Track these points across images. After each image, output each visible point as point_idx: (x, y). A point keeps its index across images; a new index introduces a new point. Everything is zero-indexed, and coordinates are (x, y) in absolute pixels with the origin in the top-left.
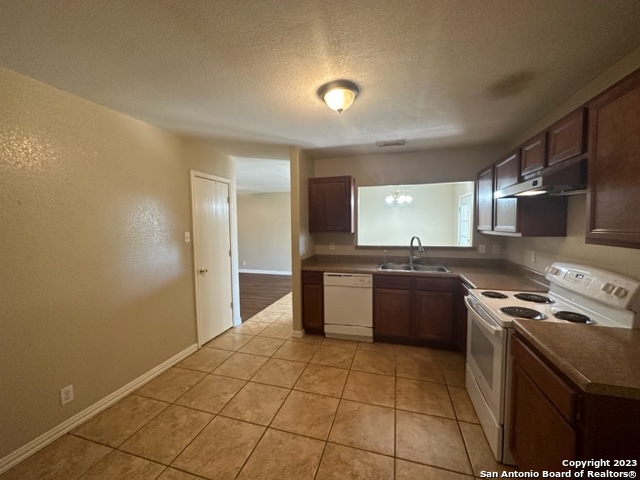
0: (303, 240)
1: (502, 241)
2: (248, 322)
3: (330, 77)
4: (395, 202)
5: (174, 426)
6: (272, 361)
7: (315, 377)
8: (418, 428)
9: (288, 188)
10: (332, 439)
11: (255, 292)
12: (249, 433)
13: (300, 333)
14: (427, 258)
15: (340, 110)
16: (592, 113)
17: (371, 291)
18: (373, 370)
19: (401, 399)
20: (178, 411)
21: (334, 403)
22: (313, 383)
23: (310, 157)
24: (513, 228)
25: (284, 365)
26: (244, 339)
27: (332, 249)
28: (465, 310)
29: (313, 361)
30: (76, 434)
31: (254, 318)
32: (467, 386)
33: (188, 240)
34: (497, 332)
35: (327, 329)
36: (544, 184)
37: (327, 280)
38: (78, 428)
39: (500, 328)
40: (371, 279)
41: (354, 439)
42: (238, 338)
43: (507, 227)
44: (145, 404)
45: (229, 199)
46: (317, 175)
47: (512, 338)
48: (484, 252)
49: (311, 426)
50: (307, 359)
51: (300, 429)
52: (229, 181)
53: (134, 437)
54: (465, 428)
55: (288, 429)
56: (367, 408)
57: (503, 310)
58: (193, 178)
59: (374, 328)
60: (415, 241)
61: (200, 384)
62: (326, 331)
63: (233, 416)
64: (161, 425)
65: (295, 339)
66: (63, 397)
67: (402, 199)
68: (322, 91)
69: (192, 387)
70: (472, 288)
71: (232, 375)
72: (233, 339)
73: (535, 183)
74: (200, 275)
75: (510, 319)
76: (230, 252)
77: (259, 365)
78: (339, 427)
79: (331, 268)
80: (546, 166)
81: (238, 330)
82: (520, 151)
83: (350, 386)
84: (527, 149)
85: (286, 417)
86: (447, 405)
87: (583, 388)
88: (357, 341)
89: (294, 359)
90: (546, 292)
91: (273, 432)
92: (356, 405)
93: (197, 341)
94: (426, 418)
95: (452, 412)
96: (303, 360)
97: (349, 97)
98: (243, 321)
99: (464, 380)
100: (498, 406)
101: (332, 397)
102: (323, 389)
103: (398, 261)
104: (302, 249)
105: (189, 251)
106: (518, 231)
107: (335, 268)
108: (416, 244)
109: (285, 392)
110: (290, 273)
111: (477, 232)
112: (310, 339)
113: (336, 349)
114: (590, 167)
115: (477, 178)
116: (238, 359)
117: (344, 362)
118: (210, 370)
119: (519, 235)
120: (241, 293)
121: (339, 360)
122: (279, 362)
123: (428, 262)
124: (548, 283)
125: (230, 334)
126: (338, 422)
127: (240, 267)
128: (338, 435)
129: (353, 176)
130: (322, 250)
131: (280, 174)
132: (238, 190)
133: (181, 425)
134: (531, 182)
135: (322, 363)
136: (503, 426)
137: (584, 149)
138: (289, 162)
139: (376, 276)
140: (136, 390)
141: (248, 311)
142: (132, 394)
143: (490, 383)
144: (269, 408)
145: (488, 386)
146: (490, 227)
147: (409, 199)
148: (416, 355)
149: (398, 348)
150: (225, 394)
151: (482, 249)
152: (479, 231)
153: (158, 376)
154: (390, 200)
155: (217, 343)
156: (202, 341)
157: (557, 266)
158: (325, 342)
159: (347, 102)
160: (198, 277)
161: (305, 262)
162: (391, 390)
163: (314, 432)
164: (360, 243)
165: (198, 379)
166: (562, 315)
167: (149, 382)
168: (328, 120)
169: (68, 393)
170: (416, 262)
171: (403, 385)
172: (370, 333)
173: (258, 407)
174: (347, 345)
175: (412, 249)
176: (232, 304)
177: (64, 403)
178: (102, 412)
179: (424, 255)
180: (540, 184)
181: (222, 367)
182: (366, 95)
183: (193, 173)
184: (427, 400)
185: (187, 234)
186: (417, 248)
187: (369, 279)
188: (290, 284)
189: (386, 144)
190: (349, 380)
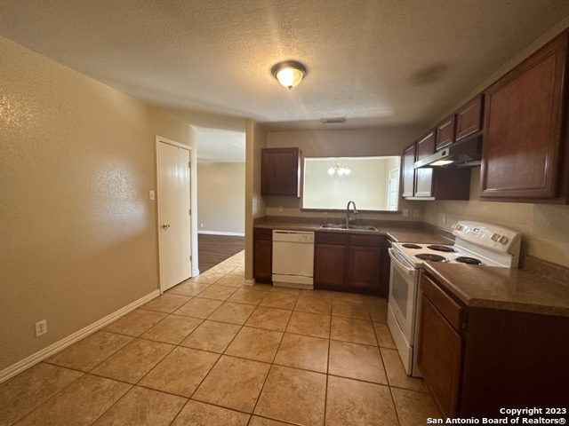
0: (255, 202)
1: (421, 205)
2: (205, 274)
3: (281, 57)
4: (336, 173)
5: (140, 354)
6: (226, 304)
7: (264, 316)
8: (347, 353)
9: (243, 158)
10: (276, 361)
11: (212, 250)
12: (206, 359)
13: (251, 282)
14: (361, 220)
15: (290, 87)
16: (487, 98)
17: (312, 246)
18: (312, 311)
19: (334, 332)
20: (142, 343)
21: (279, 336)
22: (261, 321)
23: (263, 130)
24: (428, 193)
25: (237, 307)
26: (201, 287)
27: (280, 211)
28: (389, 259)
29: (261, 304)
30: (50, 362)
31: (211, 270)
32: (389, 323)
33: (152, 198)
34: (411, 272)
35: (274, 278)
36: (450, 154)
37: (275, 236)
38: (51, 357)
39: (413, 269)
40: (313, 236)
41: (294, 362)
42: (196, 286)
43: (425, 193)
44: (113, 338)
45: (190, 163)
46: (269, 146)
47: (422, 276)
48: (407, 215)
49: (260, 352)
50: (257, 303)
51: (250, 355)
52: (190, 148)
53: (104, 364)
54: (385, 352)
55: (239, 355)
56: (306, 339)
57: (416, 256)
58: (158, 144)
59: (314, 277)
60: (351, 205)
61: (162, 323)
62: (273, 280)
63: (192, 346)
64: (128, 354)
65: (246, 287)
66: (38, 330)
67: (342, 171)
68: (275, 69)
69: (154, 325)
70: (395, 241)
71: (191, 314)
72: (192, 287)
73: (444, 154)
74: (163, 229)
75: (420, 261)
76: (190, 211)
77: (215, 307)
78: (282, 353)
79: (280, 227)
80: (454, 141)
81: (196, 280)
82: (436, 130)
83: (293, 322)
84: (441, 128)
85: (238, 346)
86: (372, 336)
87: (467, 304)
88: (300, 288)
89: (246, 302)
90: (452, 245)
91: (227, 358)
92: (297, 337)
93: (159, 288)
94: (354, 346)
95: (375, 341)
96: (254, 303)
97: (298, 76)
98: (201, 273)
99: (386, 318)
100: (410, 333)
101: (277, 331)
102: (270, 325)
103: (337, 222)
104: (255, 209)
105: (153, 208)
106: (432, 195)
107: (283, 227)
108: (351, 208)
109: (238, 327)
110: (243, 235)
111: (402, 199)
112: (259, 287)
113: (282, 295)
114: (484, 142)
115: (403, 154)
116: (196, 302)
117: (288, 304)
118: (171, 311)
119: (433, 199)
120: (199, 250)
121: (284, 303)
122: (232, 305)
123: (362, 223)
124: (454, 237)
125: (189, 283)
126: (282, 349)
127: (199, 228)
128: (281, 358)
129: (300, 148)
130: (271, 212)
131: (236, 145)
132: (198, 159)
133: (146, 354)
134: (441, 152)
135: (270, 305)
136: (413, 347)
137: (481, 128)
138: (244, 135)
139: (317, 233)
140: (104, 328)
141: (205, 264)
142: (100, 330)
143: (405, 314)
144: (224, 340)
145: (403, 317)
146: (412, 194)
147: (348, 171)
148: (349, 300)
149: (334, 294)
150: (185, 329)
151: (406, 213)
152: (403, 198)
153: (124, 316)
154: (331, 171)
155: (178, 290)
156: (164, 288)
157: (461, 223)
158: (273, 289)
159: (297, 80)
160: (161, 232)
161: (256, 221)
162: (326, 325)
163: (261, 357)
164: (305, 207)
165: (160, 319)
166: (461, 259)
167: (116, 321)
168: (279, 96)
169: (42, 326)
170: (351, 223)
171: (336, 321)
172: (311, 281)
173: (214, 339)
174: (291, 292)
175: (348, 212)
176: (191, 257)
177: (38, 335)
178: (73, 345)
179: (358, 217)
180: (447, 154)
181: (183, 308)
182: (312, 75)
183: (158, 138)
184: (356, 332)
185: (152, 192)
186: (352, 211)
187: (312, 235)
188: (243, 243)
189: (329, 121)
190: (292, 318)
